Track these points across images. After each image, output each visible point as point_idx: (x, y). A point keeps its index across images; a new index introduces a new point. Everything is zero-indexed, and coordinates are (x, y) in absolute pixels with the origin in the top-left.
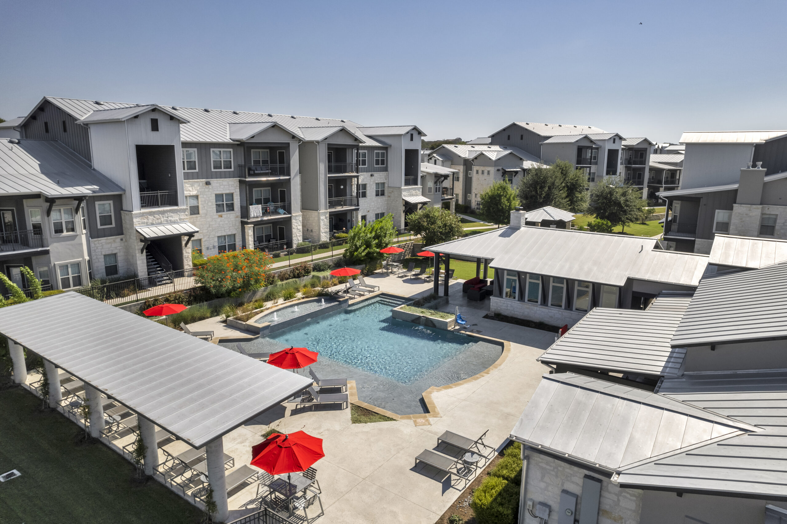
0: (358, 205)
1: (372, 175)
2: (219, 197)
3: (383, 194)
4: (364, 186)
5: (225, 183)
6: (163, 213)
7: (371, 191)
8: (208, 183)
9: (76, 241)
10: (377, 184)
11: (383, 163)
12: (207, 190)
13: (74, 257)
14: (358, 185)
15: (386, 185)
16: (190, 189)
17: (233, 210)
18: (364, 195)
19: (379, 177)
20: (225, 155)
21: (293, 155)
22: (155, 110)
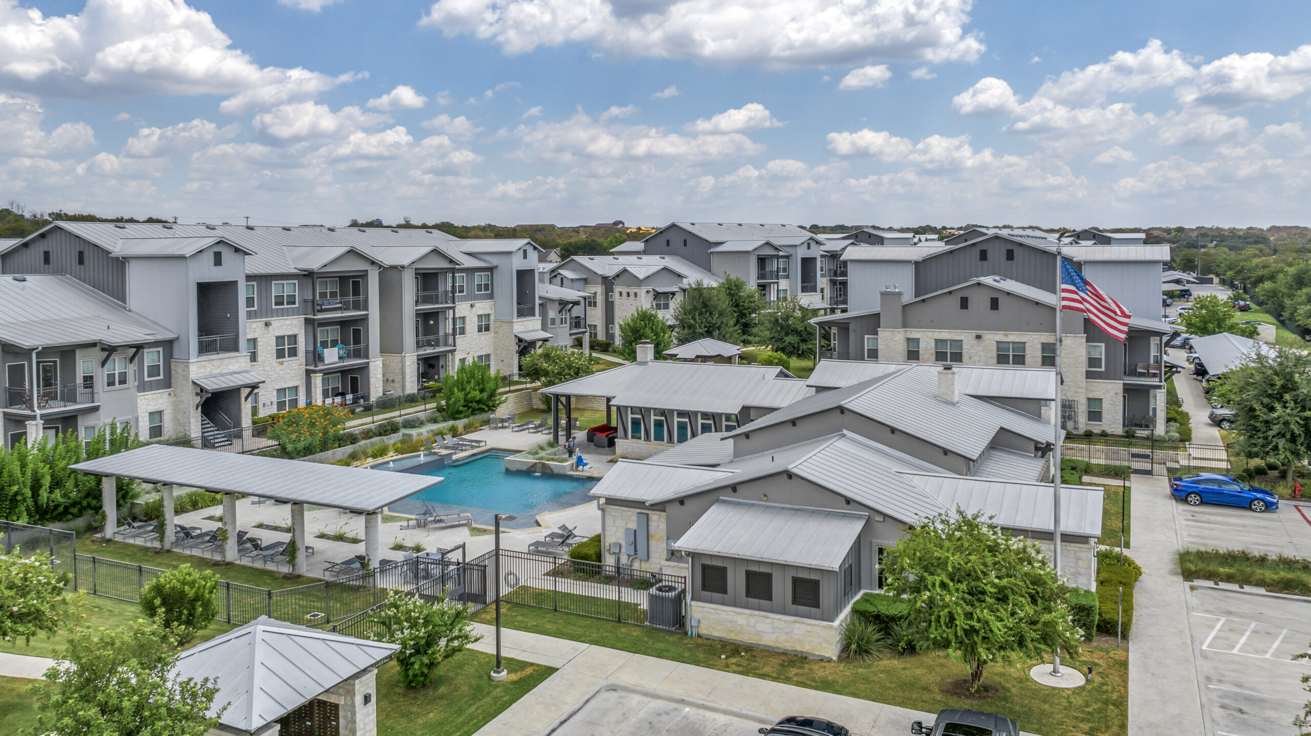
0: (455, 345)
1: (472, 306)
2: (280, 339)
3: (487, 329)
4: (463, 319)
5: (288, 322)
6: (222, 360)
7: (472, 325)
8: (267, 323)
10: (480, 316)
11: (487, 289)
12: (267, 331)
14: (454, 319)
15: (492, 318)
16: (251, 330)
17: (296, 355)
18: (463, 331)
19: (483, 307)
20: (288, 288)
21: (371, 286)
22: (220, 242)
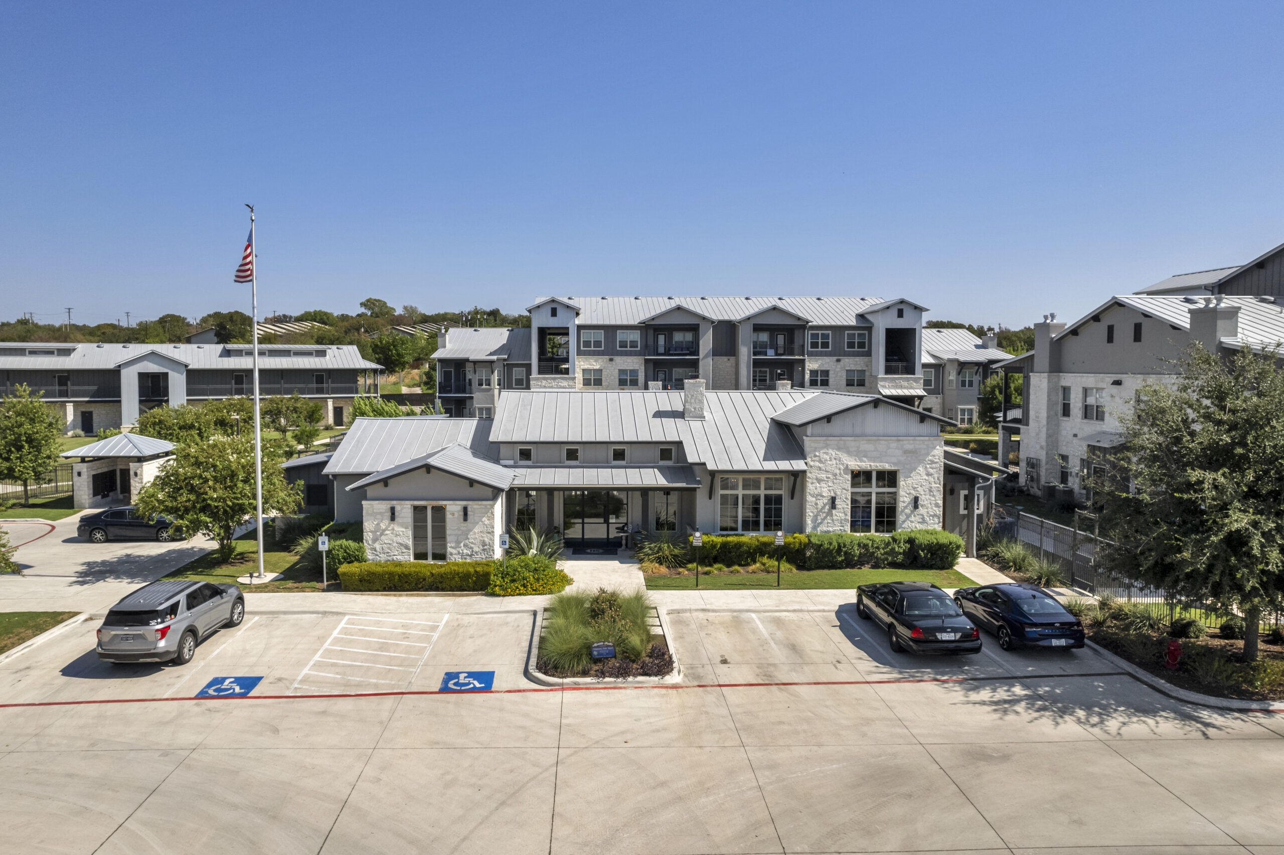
1: (838, 361)
2: (622, 372)
3: (862, 384)
4: (827, 372)
5: (628, 361)
6: (554, 379)
7: (837, 378)
8: (611, 360)
9: (491, 393)
10: (850, 371)
11: (862, 346)
12: (610, 365)
13: (488, 404)
15: (867, 374)
16: (594, 363)
17: (637, 385)
19: (854, 363)
20: (632, 336)
21: (703, 337)
22: (553, 301)
